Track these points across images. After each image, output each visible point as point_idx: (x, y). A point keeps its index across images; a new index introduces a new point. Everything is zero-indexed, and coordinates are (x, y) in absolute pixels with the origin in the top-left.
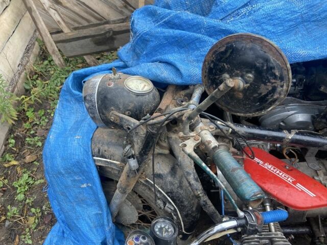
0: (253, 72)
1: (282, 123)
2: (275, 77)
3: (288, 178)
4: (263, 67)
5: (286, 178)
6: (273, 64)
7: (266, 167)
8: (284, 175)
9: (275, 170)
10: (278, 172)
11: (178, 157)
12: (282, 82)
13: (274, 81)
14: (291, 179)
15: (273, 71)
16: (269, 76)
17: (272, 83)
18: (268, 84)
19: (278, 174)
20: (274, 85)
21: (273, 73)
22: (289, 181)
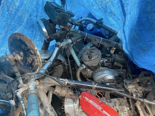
0: (22, 51)
1: (102, 80)
2: (32, 54)
3: (99, 107)
4: (25, 49)
5: (98, 108)
6: (29, 47)
7: (90, 102)
8: (98, 106)
9: (94, 104)
10: (95, 104)
11: (41, 98)
12: (36, 57)
13: (32, 56)
14: (101, 108)
15: (30, 51)
16: (29, 53)
17: (32, 57)
18: (30, 57)
19: (95, 105)
20: (32, 58)
21: (30, 52)
22: (100, 109)
